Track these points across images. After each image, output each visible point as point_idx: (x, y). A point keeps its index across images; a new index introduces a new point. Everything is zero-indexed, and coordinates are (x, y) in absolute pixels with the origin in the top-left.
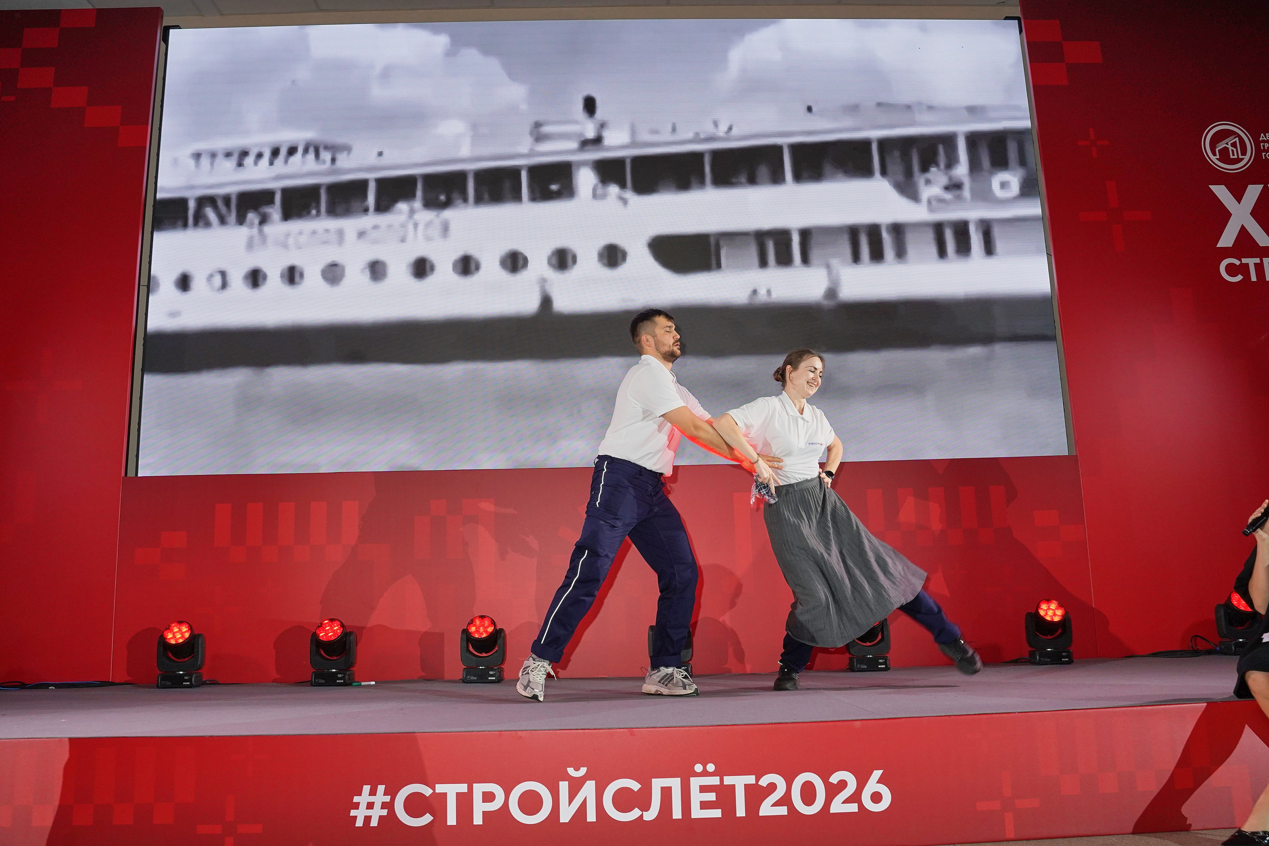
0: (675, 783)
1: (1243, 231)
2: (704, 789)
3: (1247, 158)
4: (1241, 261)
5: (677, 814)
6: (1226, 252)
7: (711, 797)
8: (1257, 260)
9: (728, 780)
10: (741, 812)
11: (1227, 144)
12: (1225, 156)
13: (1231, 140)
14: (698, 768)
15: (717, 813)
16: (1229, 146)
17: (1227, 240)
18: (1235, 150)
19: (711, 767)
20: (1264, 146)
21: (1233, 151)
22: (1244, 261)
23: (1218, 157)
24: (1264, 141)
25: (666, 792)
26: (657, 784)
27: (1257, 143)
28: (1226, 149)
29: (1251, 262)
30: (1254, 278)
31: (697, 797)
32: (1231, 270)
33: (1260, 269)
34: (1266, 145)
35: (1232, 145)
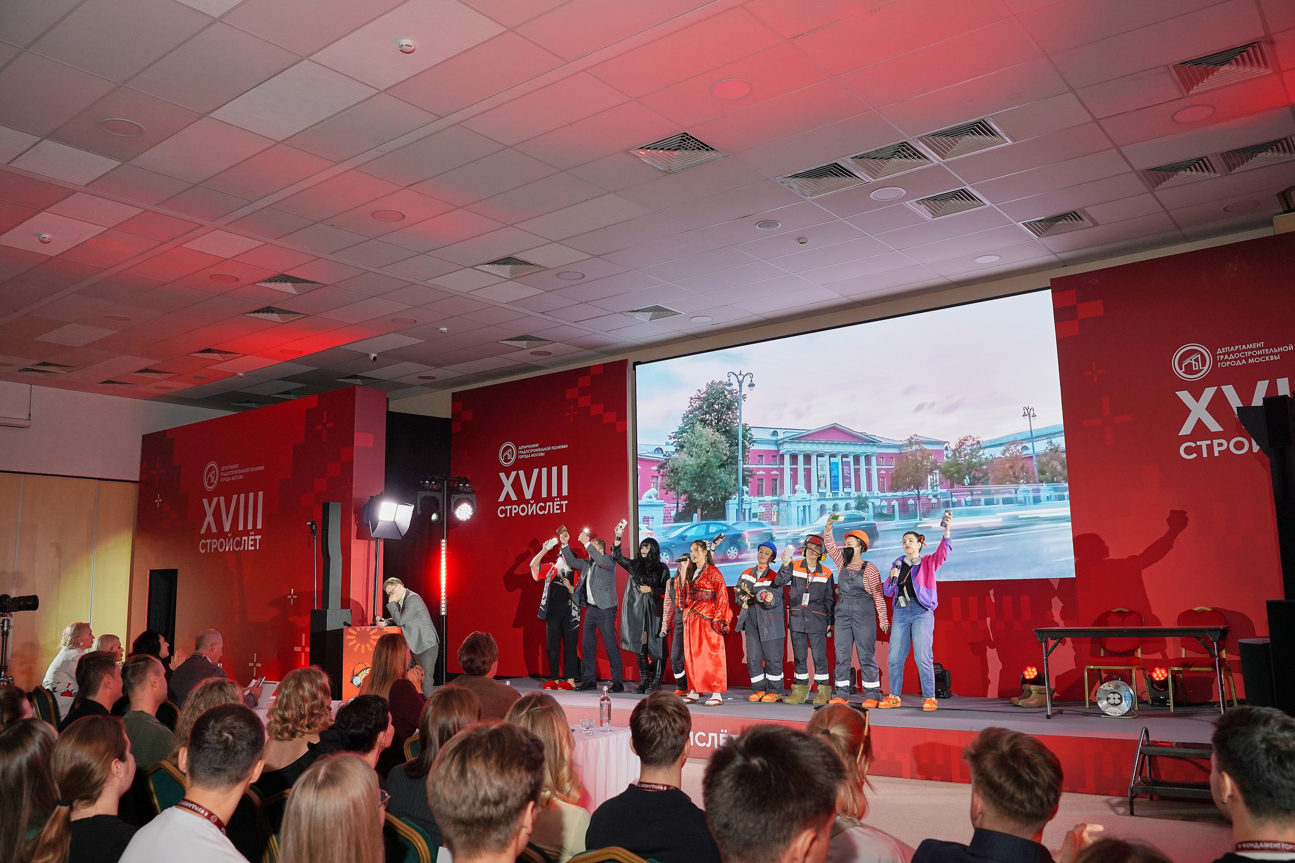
0: (715, 735)
1: (1200, 423)
3: (1206, 368)
4: (1196, 443)
6: (1186, 438)
8: (1209, 442)
11: (1191, 360)
12: (1189, 370)
13: (1194, 357)
14: (722, 731)
16: (1193, 362)
17: (1187, 429)
18: (1197, 363)
19: (726, 731)
20: (1220, 358)
21: (1195, 364)
22: (1199, 443)
23: (1184, 370)
24: (1220, 354)
25: (713, 738)
26: (711, 735)
27: (1214, 355)
28: (1190, 364)
29: (1204, 444)
30: (1205, 455)
32: (1188, 451)
33: (1210, 448)
34: (1222, 357)
35: (1195, 360)
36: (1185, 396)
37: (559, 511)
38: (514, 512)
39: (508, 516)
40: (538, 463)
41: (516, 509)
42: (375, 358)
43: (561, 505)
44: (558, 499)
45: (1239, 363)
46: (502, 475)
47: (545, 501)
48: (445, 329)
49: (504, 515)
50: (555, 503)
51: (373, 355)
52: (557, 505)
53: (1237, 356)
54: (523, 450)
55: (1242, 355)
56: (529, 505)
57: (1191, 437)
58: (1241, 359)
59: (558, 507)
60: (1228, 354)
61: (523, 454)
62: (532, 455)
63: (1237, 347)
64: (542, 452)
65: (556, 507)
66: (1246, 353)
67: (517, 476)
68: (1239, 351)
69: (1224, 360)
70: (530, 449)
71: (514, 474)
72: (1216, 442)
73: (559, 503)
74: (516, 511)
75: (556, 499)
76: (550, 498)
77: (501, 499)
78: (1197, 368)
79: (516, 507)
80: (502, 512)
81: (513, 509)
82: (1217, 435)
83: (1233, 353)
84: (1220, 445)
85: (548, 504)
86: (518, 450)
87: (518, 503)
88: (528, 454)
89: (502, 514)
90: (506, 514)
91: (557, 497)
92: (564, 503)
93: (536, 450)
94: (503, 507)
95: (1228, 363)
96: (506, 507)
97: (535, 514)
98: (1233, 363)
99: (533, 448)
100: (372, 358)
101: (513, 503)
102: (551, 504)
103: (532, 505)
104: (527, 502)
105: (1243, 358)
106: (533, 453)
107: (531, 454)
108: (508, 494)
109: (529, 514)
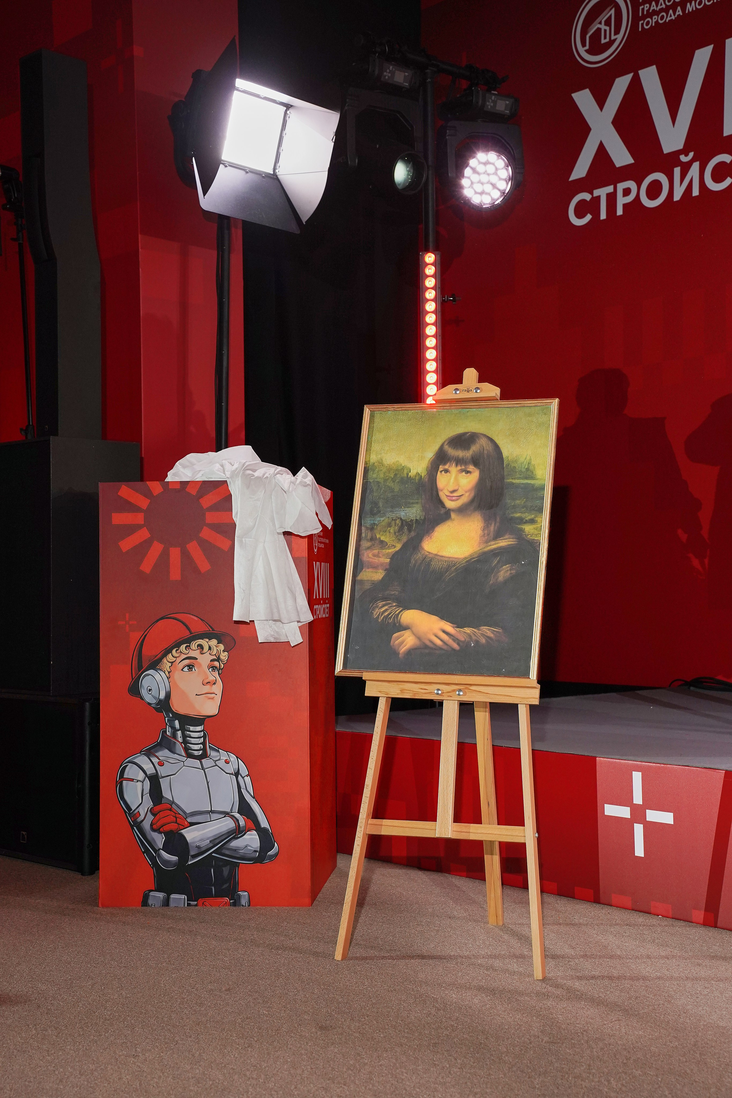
38: (621, 201)
39: (603, 216)
41: (630, 192)
46: (583, 97)
49: (589, 217)
56: (677, 171)
61: (655, 12)
67: (635, 88)
71: (622, 83)
74: (631, 197)
77: (583, 168)
79: (631, 184)
80: (584, 208)
81: (620, 193)
86: (636, 6)
87: (636, 171)
88: (676, 6)
89: (579, 215)
90: (596, 213)
94: (586, 196)
96: (596, 193)
97: (696, 192)
101: (618, 174)
103: (686, 168)
104: (669, 161)
107: (681, 4)
108: (602, 151)
109: (677, 197)
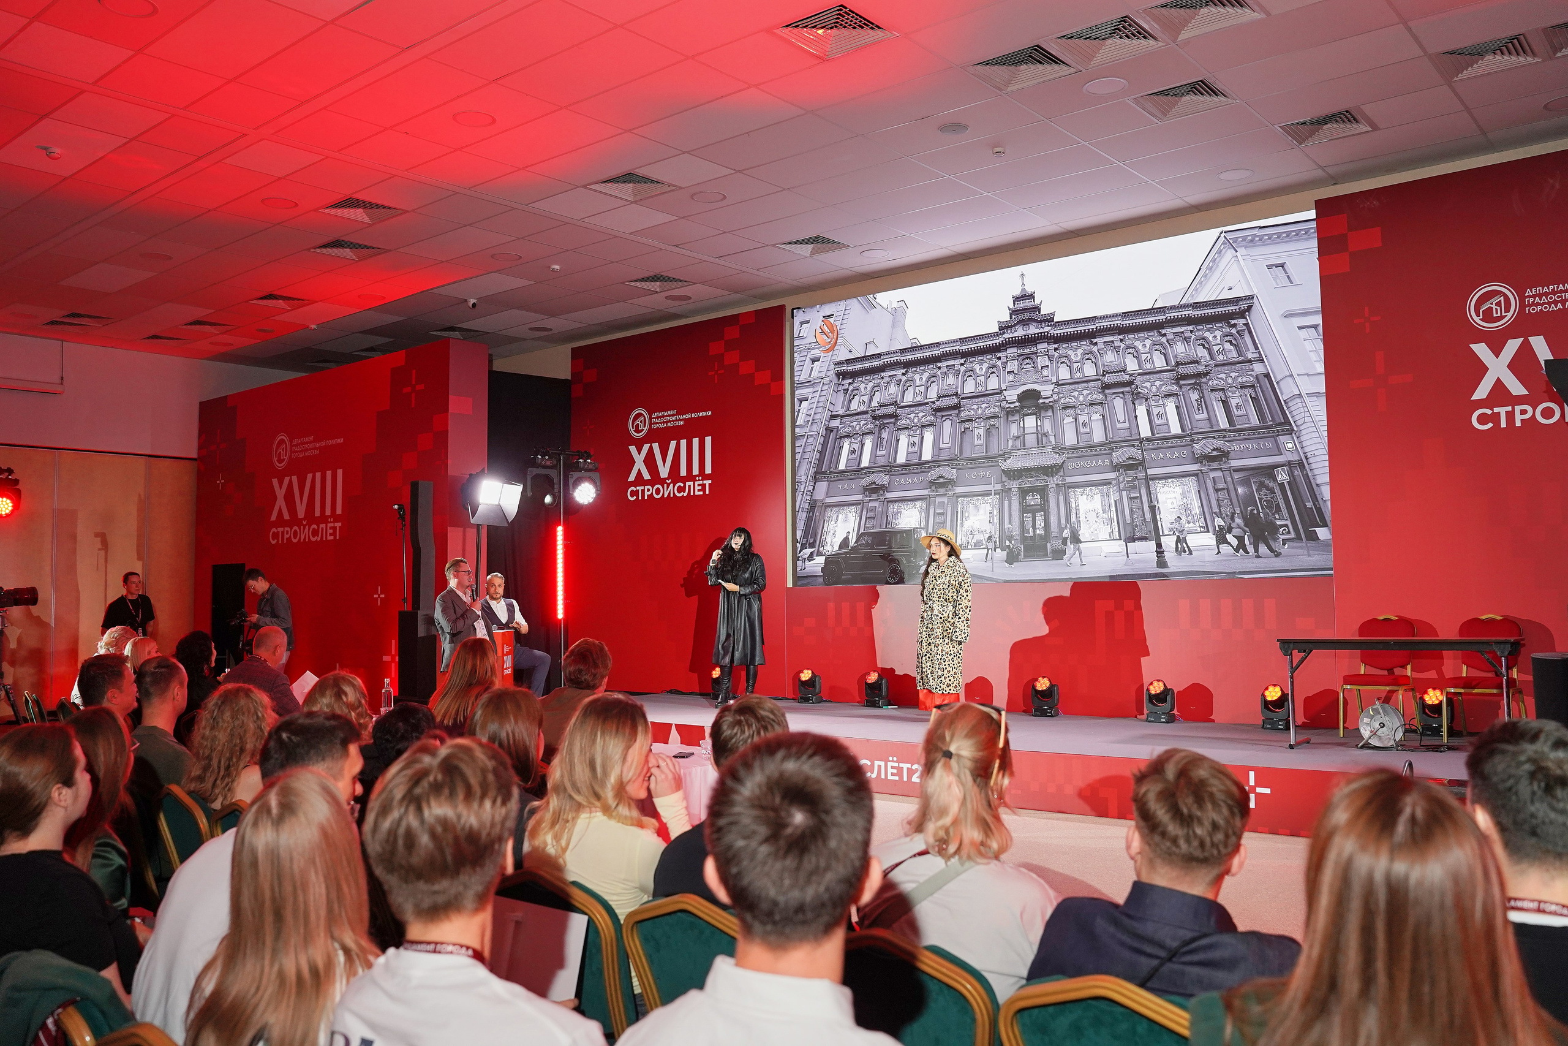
0: (882, 763)
1: (1499, 384)
2: (893, 767)
3: (1509, 315)
4: (1493, 410)
5: (883, 777)
6: (1480, 404)
7: (895, 771)
8: (1509, 409)
9: (901, 765)
10: (905, 779)
11: (1492, 304)
12: (1488, 316)
13: (1495, 300)
14: (891, 758)
15: (897, 778)
16: (1494, 306)
17: (1482, 392)
18: (1499, 308)
19: (895, 759)
20: (1528, 301)
21: (1497, 309)
22: (1496, 410)
23: (1481, 317)
24: (1529, 296)
25: (879, 766)
26: (877, 763)
27: (1522, 297)
28: (1491, 309)
29: (1502, 411)
30: (1503, 425)
31: (890, 771)
32: (1482, 419)
33: (1510, 416)
34: (1531, 300)
35: (1497, 304)
36: (1481, 350)
37: (701, 493)
38: (647, 493)
39: (640, 498)
40: (676, 433)
41: (649, 490)
42: (474, 305)
43: (704, 486)
44: (700, 478)
45: (1553, 308)
46: (633, 449)
47: (684, 480)
48: (557, 267)
50: (697, 483)
51: (473, 301)
52: (699, 485)
53: (1551, 298)
54: (658, 418)
55: (1558, 297)
57: (1487, 402)
58: (1556, 303)
59: (700, 488)
60: (1540, 296)
61: (657, 423)
62: (669, 424)
63: (1551, 287)
64: (680, 420)
65: (697, 488)
66: (1563, 294)
67: (651, 449)
68: (1554, 292)
69: (1533, 304)
70: (667, 416)
71: (646, 447)
72: (1518, 408)
73: (701, 482)
74: (650, 493)
75: (697, 478)
76: (690, 477)
77: (632, 478)
78: (1499, 315)
79: (650, 487)
80: (633, 493)
81: (646, 490)
82: (1520, 400)
83: (1546, 294)
84: (1523, 412)
85: (688, 484)
86: (651, 419)
87: (652, 483)
88: (664, 423)
89: (632, 496)
91: (698, 476)
92: (708, 482)
93: (674, 418)
95: (1539, 307)
96: (638, 488)
98: (1546, 308)
99: (669, 416)
100: (471, 305)
101: (645, 483)
102: (691, 483)
104: (662, 482)
105: (1559, 302)
106: (670, 421)
107: (667, 422)
108: (639, 472)
109: (665, 496)
